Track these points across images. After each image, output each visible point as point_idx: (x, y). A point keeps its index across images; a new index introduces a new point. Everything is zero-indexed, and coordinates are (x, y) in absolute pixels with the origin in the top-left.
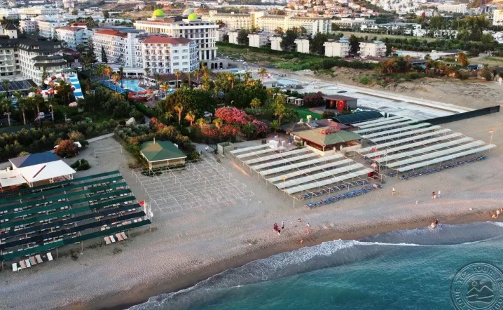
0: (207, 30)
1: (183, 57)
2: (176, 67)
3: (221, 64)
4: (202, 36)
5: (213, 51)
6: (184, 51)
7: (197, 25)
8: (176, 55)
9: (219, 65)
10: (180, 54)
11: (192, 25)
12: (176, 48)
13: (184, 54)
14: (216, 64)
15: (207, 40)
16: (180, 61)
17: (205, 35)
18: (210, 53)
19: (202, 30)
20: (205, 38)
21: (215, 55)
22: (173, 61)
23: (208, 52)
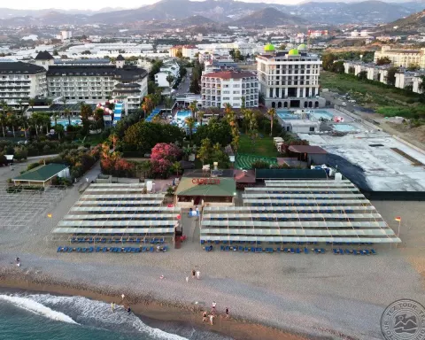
0: (309, 66)
1: (234, 92)
2: (227, 101)
3: (317, 103)
4: (303, 72)
5: (314, 89)
6: (236, 86)
7: (297, 60)
8: (226, 89)
9: (314, 104)
10: (231, 89)
11: (291, 60)
12: (226, 83)
13: (236, 89)
14: (311, 103)
15: (308, 77)
16: (231, 95)
17: (306, 72)
18: (310, 91)
19: (303, 66)
20: (305, 74)
21: (316, 92)
22: (223, 95)
23: (307, 89)
